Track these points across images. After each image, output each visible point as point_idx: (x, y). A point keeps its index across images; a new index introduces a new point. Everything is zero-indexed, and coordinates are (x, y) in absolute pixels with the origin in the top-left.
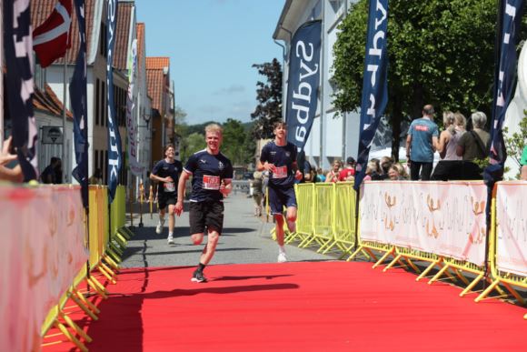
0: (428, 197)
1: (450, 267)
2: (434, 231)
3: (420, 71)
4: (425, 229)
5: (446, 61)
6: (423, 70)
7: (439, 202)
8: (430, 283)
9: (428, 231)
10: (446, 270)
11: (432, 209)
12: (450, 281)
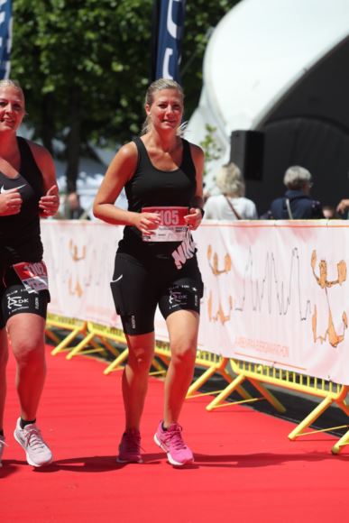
0: (71, 242)
1: (96, 336)
2: (78, 288)
3: (75, 69)
4: (67, 285)
5: (113, 54)
6: (80, 67)
7: (84, 249)
8: (69, 357)
9: (70, 287)
10: (92, 340)
11: (76, 259)
12: (97, 354)
